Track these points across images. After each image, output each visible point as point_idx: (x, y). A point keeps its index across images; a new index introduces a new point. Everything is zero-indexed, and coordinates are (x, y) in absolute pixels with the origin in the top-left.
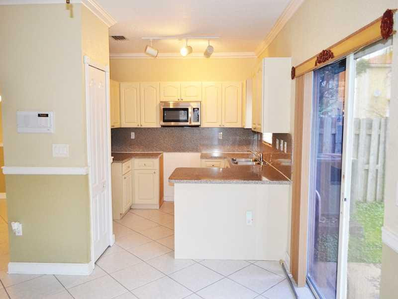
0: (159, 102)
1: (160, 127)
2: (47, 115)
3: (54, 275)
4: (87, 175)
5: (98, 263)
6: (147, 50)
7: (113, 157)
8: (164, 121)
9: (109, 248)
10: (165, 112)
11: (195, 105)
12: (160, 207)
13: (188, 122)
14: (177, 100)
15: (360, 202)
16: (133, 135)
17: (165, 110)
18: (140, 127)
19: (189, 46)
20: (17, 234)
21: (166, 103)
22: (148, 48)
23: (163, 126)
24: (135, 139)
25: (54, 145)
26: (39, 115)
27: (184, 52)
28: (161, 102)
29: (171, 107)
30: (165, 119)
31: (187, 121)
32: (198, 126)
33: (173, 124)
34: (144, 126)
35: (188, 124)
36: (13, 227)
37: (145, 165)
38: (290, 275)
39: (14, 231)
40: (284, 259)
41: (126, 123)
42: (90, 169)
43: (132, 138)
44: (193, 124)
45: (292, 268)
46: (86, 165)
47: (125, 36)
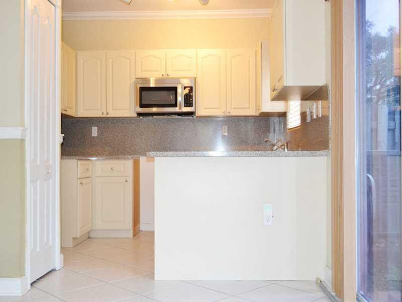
0: (133, 80)
1: (135, 115)
4: (23, 140)
7: (63, 135)
8: (141, 106)
10: (143, 92)
11: (187, 83)
12: (134, 235)
13: (177, 106)
14: (160, 76)
16: (95, 132)
17: (142, 89)
18: (104, 116)
21: (147, 80)
23: (139, 114)
24: (97, 137)
28: (136, 78)
29: (152, 85)
30: (143, 102)
31: (175, 105)
32: (191, 114)
33: (154, 110)
34: (111, 115)
35: (177, 109)
37: (112, 168)
38: (333, 293)
40: (323, 279)
41: (84, 110)
42: (28, 132)
43: (93, 135)
44: (185, 109)
45: (335, 285)
46: (23, 125)
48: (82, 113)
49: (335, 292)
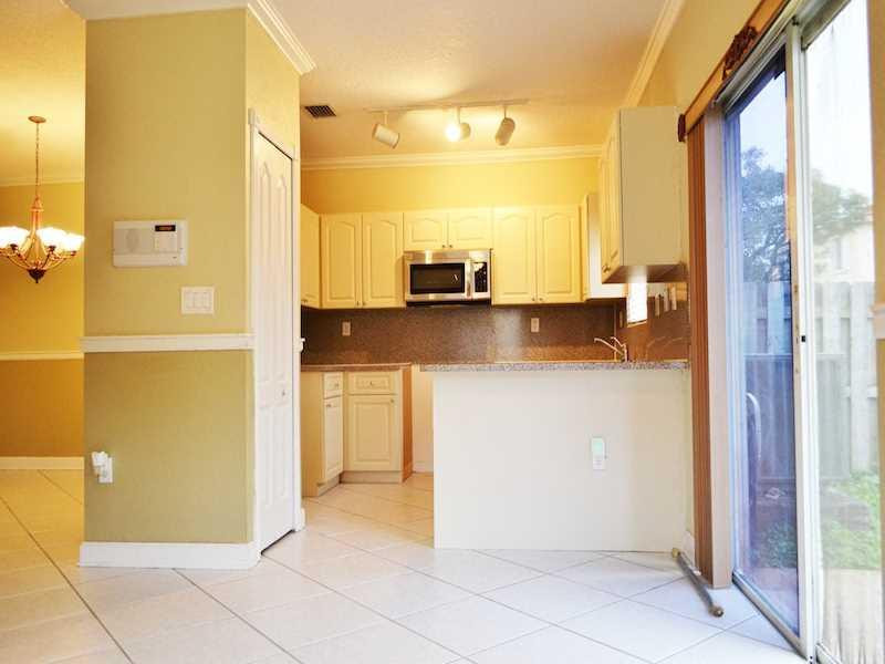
0: (401, 254)
1: (403, 305)
2: (173, 228)
3: (174, 569)
4: (249, 351)
5: (268, 553)
6: (377, 134)
7: (303, 340)
8: (413, 291)
9: (292, 535)
10: (416, 273)
11: (478, 256)
12: (405, 478)
13: (463, 292)
14: (440, 248)
15: (864, 474)
16: (347, 329)
17: (414, 267)
18: (360, 306)
19: (464, 124)
20: (102, 480)
21: (420, 255)
22: (380, 128)
23: (410, 304)
24: (351, 336)
25: (184, 289)
26: (158, 228)
27: (452, 133)
28: (405, 252)
29: (428, 261)
30: (417, 286)
31: (462, 290)
32: (485, 302)
33: (431, 297)
34: (369, 305)
35: (464, 296)
36: (94, 460)
37: (371, 383)
38: (698, 573)
39: (96, 472)
40: (681, 549)
41: (331, 299)
42: (256, 339)
43: (344, 334)
44: (477, 296)
47: (333, 106)
48: (330, 303)
49: (701, 570)
